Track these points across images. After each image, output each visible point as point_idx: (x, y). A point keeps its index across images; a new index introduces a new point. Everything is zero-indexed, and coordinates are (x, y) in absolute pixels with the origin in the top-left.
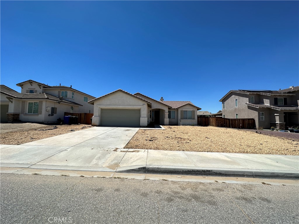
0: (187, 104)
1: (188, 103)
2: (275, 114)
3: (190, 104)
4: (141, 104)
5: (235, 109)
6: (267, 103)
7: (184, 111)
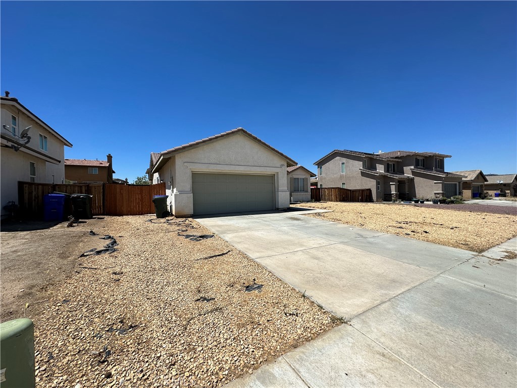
1: (300, 166)
2: (391, 183)
3: (303, 167)
4: (279, 165)
5: (341, 177)
6: (381, 169)
7: (295, 179)
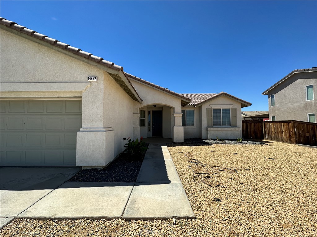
0: (221, 95)
1: (222, 92)
3: (226, 94)
5: (306, 105)
7: (215, 110)
